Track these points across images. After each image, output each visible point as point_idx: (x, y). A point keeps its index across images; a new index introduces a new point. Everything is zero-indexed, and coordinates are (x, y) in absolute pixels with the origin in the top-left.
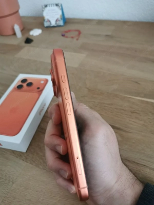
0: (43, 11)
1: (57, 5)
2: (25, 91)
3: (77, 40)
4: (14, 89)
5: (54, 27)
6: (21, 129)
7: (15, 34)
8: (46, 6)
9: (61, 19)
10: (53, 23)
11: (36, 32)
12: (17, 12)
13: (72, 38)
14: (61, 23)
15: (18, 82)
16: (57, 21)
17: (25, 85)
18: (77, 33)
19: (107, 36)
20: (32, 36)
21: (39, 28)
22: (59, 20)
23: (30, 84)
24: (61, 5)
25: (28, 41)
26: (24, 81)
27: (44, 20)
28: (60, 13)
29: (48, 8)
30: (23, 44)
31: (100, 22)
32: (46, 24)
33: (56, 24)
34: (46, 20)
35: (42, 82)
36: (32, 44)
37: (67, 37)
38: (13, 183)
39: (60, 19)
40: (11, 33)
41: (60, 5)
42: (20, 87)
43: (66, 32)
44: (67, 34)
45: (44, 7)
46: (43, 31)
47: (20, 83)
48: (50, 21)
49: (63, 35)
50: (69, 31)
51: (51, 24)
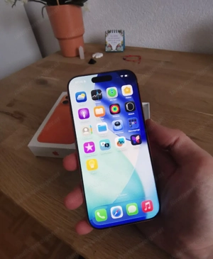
0: (106, 36)
1: (120, 32)
5: (114, 52)
7: (78, 56)
8: (109, 32)
10: (114, 48)
11: (99, 56)
12: (82, 35)
13: (134, 61)
16: (117, 47)
18: (137, 58)
19: (167, 62)
20: (95, 58)
21: (100, 52)
24: (124, 32)
25: (92, 61)
27: (106, 45)
28: (122, 39)
29: (111, 34)
30: (87, 64)
32: (107, 49)
34: (108, 45)
36: (95, 65)
37: (128, 61)
39: (121, 45)
40: (74, 55)
41: (122, 32)
43: (127, 57)
44: (127, 59)
45: (107, 32)
46: (104, 55)
48: (111, 47)
49: (124, 59)
50: (130, 56)
51: (112, 49)
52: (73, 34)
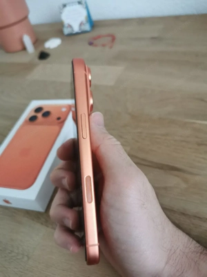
0: (61, 13)
1: (80, 3)
2: (41, 124)
3: (111, 47)
4: (26, 123)
7: (24, 49)
8: (65, 6)
9: (87, 22)
10: (76, 29)
12: (26, 18)
13: (104, 45)
14: (87, 27)
15: (31, 112)
17: (39, 115)
18: (110, 39)
19: (153, 38)
20: (49, 49)
22: (84, 24)
23: (47, 114)
24: (86, 3)
25: (43, 56)
26: (38, 110)
27: (63, 26)
28: (84, 13)
29: (67, 8)
30: (37, 60)
31: (142, 21)
32: (66, 31)
33: (80, 29)
34: (66, 25)
35: (64, 110)
36: (49, 59)
37: (96, 46)
38: (29, 258)
39: (85, 22)
40: (19, 47)
41: (83, 2)
42: (32, 119)
43: (95, 39)
44: (95, 42)
45: (62, 7)
46: (63, 40)
47: (33, 114)
48: (70, 26)
49: (91, 44)
50: (99, 37)
51: (73, 30)
52: (13, 19)
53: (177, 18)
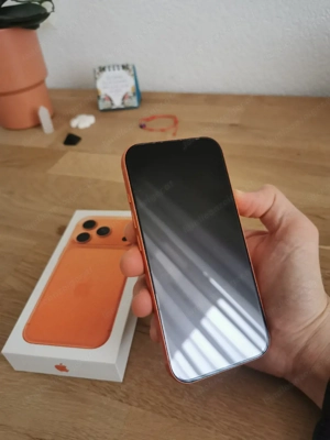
0: (96, 79)
1: (125, 67)
2: (97, 246)
3: (175, 134)
4: (71, 243)
5: (118, 110)
6: (110, 331)
7: (38, 125)
8: (102, 69)
9: (134, 94)
10: (118, 103)
11: (83, 122)
12: (42, 82)
13: (163, 130)
14: (134, 102)
15: (77, 226)
16: (124, 98)
17: (93, 232)
18: (171, 121)
20: (77, 128)
21: (88, 113)
22: (130, 97)
23: (104, 232)
24: (134, 68)
26: (89, 224)
27: (99, 97)
28: (131, 82)
29: (106, 73)
32: (103, 105)
33: (123, 104)
34: (102, 97)
36: (80, 145)
37: (151, 130)
39: (131, 94)
40: (29, 123)
41: (130, 67)
42: (83, 238)
43: (148, 120)
44: (149, 125)
45: (97, 71)
46: (96, 118)
47: (83, 231)
48: (110, 99)
49: (142, 127)
50: (153, 118)
51: (112, 104)
52: (23, 83)
53: (261, 99)
